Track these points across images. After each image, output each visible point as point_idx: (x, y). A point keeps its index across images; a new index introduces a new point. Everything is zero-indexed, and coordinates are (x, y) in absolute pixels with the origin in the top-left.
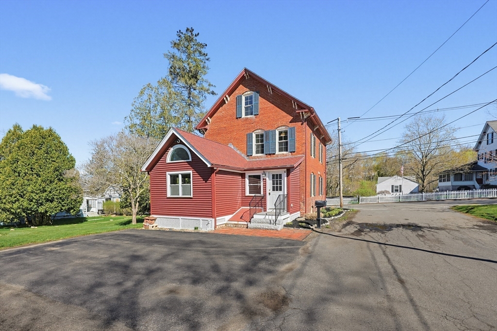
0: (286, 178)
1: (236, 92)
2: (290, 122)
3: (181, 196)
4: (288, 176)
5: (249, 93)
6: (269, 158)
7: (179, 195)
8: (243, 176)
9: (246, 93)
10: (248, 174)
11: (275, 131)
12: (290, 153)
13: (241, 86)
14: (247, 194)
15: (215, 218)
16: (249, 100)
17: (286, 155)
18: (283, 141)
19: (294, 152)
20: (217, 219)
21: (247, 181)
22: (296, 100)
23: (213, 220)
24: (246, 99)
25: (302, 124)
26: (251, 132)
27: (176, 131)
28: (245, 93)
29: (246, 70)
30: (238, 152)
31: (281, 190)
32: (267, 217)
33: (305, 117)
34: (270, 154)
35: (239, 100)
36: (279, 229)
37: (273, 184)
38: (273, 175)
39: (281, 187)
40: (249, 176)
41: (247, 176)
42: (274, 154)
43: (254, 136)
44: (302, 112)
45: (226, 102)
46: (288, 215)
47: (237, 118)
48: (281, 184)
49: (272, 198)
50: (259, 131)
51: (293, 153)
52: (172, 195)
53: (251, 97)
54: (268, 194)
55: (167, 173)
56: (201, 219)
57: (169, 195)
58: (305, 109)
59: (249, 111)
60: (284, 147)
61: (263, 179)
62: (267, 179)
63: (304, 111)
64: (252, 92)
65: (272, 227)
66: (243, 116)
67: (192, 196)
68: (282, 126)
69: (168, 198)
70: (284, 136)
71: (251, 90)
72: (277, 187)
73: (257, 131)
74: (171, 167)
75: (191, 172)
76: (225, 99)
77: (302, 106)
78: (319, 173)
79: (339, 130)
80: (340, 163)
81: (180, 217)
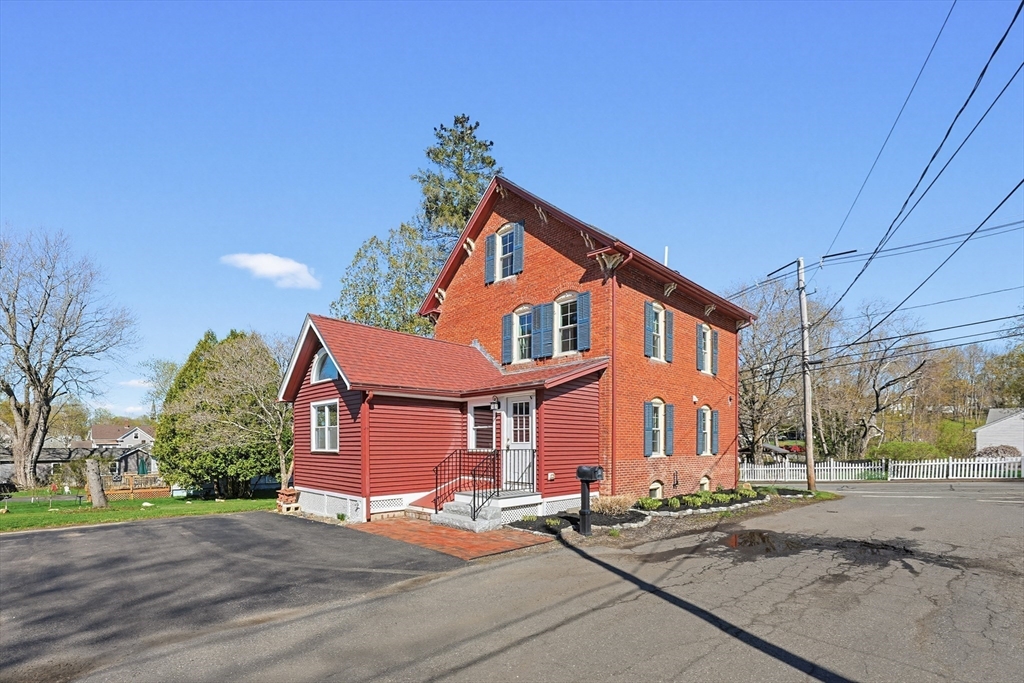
0: (534, 411)
1: (486, 228)
2: (581, 282)
3: (327, 448)
4: (538, 405)
5: (507, 229)
6: (542, 367)
7: (324, 446)
8: (463, 407)
9: (503, 228)
10: (473, 403)
11: (552, 304)
12: (580, 354)
13: (494, 215)
14: (472, 445)
15: (368, 497)
16: (509, 243)
17: (573, 359)
18: (569, 326)
19: (588, 350)
20: (372, 499)
21: (471, 419)
22: (587, 229)
23: (365, 499)
24: (504, 240)
25: (604, 283)
26: (511, 312)
28: (500, 228)
30: (488, 357)
31: (527, 440)
33: (609, 266)
34: (541, 359)
35: (487, 247)
37: (515, 426)
38: (514, 406)
39: (527, 433)
40: (476, 408)
41: (470, 408)
42: (549, 357)
43: (516, 319)
44: (600, 255)
45: (470, 253)
46: (537, 499)
47: (486, 284)
48: (527, 425)
49: (517, 458)
50: (525, 308)
51: (586, 353)
52: (318, 448)
53: (512, 236)
54: (504, 447)
55: (312, 404)
56: (349, 497)
57: (314, 449)
58: (604, 246)
59: (509, 267)
60: (571, 341)
61: (497, 415)
62: (503, 414)
63: (603, 251)
64: (512, 224)
66: (498, 277)
67: (337, 451)
68: (564, 292)
69: (312, 453)
70: (570, 313)
71: (510, 221)
72: (521, 432)
73: (521, 309)
74: (316, 392)
75: (337, 401)
76: (465, 246)
77: (600, 240)
78: (695, 399)
79: (800, 290)
80: (804, 372)
81: (325, 492)
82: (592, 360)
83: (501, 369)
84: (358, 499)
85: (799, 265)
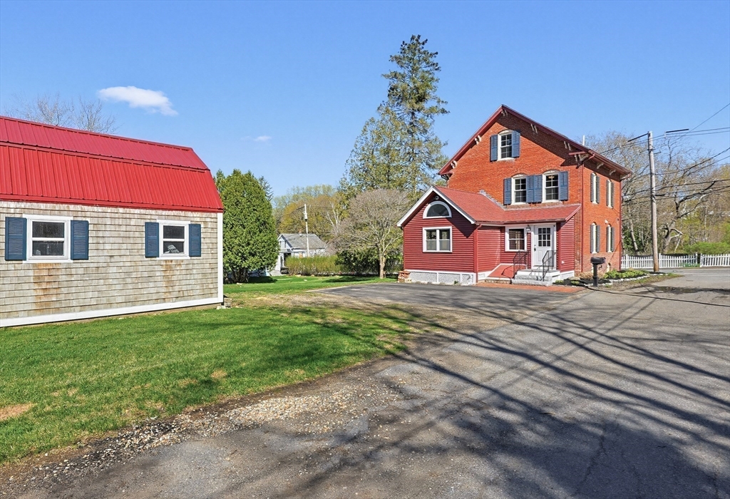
0: (555, 233)
1: (491, 130)
2: (561, 166)
3: (438, 250)
4: (558, 230)
5: (507, 132)
6: (533, 207)
7: (436, 250)
8: (502, 229)
9: (503, 132)
10: (508, 228)
11: (541, 176)
12: (561, 202)
13: (496, 123)
14: (507, 249)
15: (477, 273)
16: (506, 139)
17: (556, 204)
18: (552, 187)
19: (566, 200)
20: (479, 273)
21: (507, 235)
22: (569, 141)
23: (475, 274)
24: (503, 138)
25: (577, 168)
26: (509, 177)
27: (436, 189)
28: (501, 132)
29: (504, 108)
30: (492, 200)
31: (549, 245)
32: (533, 273)
33: (581, 160)
34: (533, 203)
35: (493, 141)
36: (547, 285)
37: (540, 238)
38: (540, 229)
39: (549, 242)
40: (510, 230)
41: (507, 229)
42: (540, 203)
43: (513, 181)
44: (577, 155)
45: (477, 142)
46: (558, 273)
47: (491, 161)
48: (549, 238)
49: (538, 254)
50: (520, 176)
51: (565, 202)
52: (428, 250)
53: (509, 137)
54: (533, 250)
55: (424, 228)
56: (461, 273)
57: (425, 250)
58: (581, 151)
59: (508, 152)
60: (553, 194)
61: (528, 233)
62: (532, 233)
63: (579, 153)
64: (511, 131)
65: (540, 283)
66: (500, 159)
67: (451, 251)
68: (550, 170)
69: (423, 253)
70: (553, 181)
71: (509, 129)
72: (544, 242)
73: (518, 176)
74: (427, 223)
75: (450, 228)
76: (476, 139)
77: (578, 148)
78: (606, 222)
79: (650, 151)
80: (652, 201)
81: (437, 272)
82: (569, 205)
83: (502, 207)
84: (470, 274)
85: (649, 135)
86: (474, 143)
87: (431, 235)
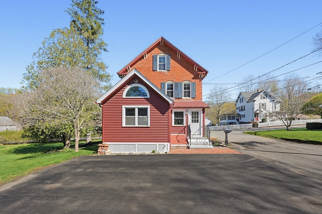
0: (202, 114)
1: (153, 52)
2: (192, 79)
3: (137, 125)
5: (162, 55)
6: (178, 101)
7: (135, 125)
9: (161, 54)
11: (181, 83)
12: (192, 99)
13: (156, 48)
14: (173, 124)
16: (162, 59)
17: (189, 100)
18: (187, 90)
21: (173, 115)
22: (197, 65)
23: (169, 144)
24: (160, 58)
25: (200, 81)
26: (164, 82)
28: (159, 54)
29: (162, 38)
32: (199, 140)
33: (202, 77)
34: (178, 98)
35: (154, 58)
37: (193, 118)
38: (192, 112)
39: (198, 121)
40: (175, 112)
41: (173, 112)
42: (181, 98)
43: (166, 85)
44: (201, 74)
45: (145, 58)
47: (153, 71)
48: (198, 118)
49: (192, 128)
50: (170, 82)
51: (194, 99)
52: (126, 125)
53: (164, 58)
54: (189, 125)
55: (123, 106)
56: (157, 143)
57: (124, 125)
59: (163, 67)
60: (188, 94)
61: (186, 115)
62: (189, 114)
63: (202, 73)
64: (165, 54)
66: (158, 70)
67: (149, 126)
68: (186, 80)
70: (187, 87)
71: (164, 53)
72: (195, 120)
74: (126, 102)
75: (148, 107)
76: (144, 55)
77: (201, 69)
81: (136, 143)
82: (196, 101)
84: (165, 144)
86: (142, 57)
87: (130, 112)
